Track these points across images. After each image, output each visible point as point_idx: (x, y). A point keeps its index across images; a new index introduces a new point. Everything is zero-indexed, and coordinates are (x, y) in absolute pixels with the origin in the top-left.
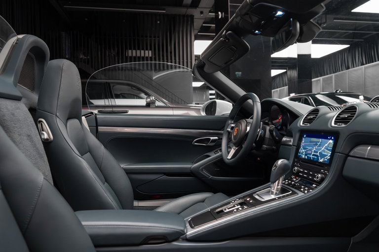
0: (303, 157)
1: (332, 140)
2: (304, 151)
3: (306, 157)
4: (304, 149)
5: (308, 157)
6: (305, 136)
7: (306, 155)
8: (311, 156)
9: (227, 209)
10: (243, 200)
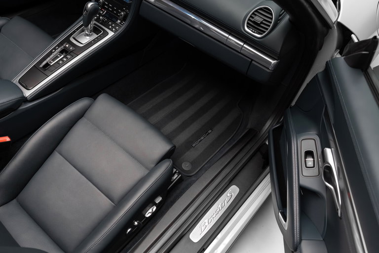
9: (52, 61)
10: (62, 47)
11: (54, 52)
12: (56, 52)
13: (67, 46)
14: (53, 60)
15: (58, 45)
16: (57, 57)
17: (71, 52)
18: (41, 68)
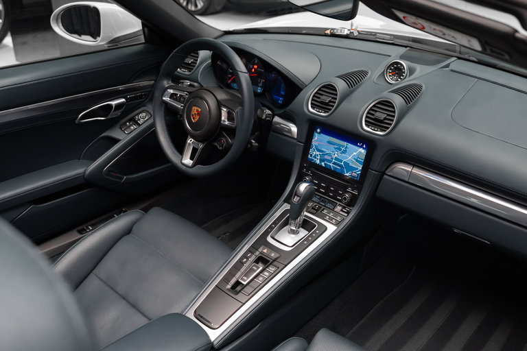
0: (318, 162)
1: (363, 148)
2: (318, 153)
3: (323, 164)
4: (319, 150)
5: (325, 164)
6: (319, 130)
7: (322, 160)
8: (331, 164)
9: (245, 278)
10: (257, 253)
11: (246, 262)
12: (249, 263)
13: (265, 251)
14: (247, 275)
15: (249, 251)
16: (252, 270)
17: (275, 260)
18: (228, 290)
